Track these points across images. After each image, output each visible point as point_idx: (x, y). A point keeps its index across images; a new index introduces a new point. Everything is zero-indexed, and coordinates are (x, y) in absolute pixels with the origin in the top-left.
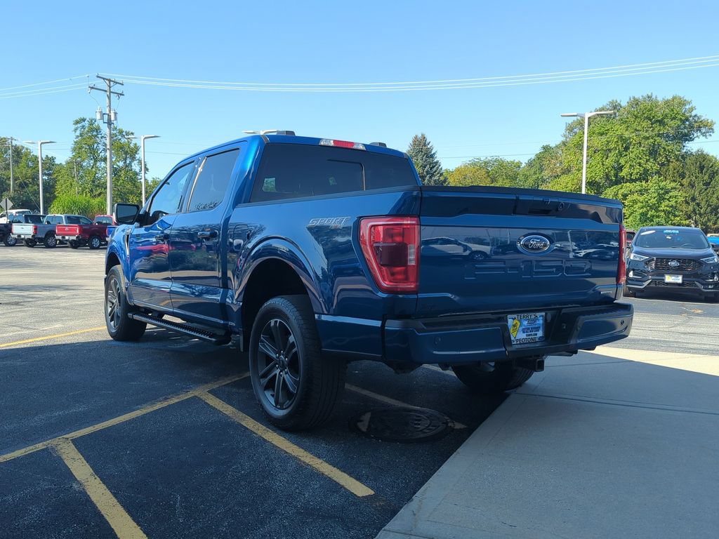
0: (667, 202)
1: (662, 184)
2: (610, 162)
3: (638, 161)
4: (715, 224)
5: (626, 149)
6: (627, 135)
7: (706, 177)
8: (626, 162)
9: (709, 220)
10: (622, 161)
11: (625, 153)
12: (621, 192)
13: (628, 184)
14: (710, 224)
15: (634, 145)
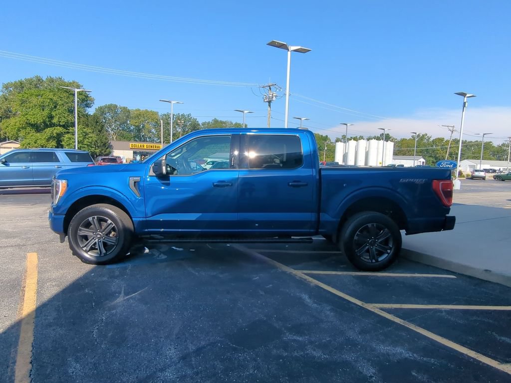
0: (87, 140)
1: (85, 130)
2: (46, 112)
3: (64, 115)
4: (105, 152)
5: (55, 107)
6: (55, 98)
7: (99, 128)
8: (56, 115)
9: (102, 150)
10: (53, 114)
11: (55, 109)
12: (55, 131)
13: (58, 127)
14: (103, 152)
15: (60, 105)
